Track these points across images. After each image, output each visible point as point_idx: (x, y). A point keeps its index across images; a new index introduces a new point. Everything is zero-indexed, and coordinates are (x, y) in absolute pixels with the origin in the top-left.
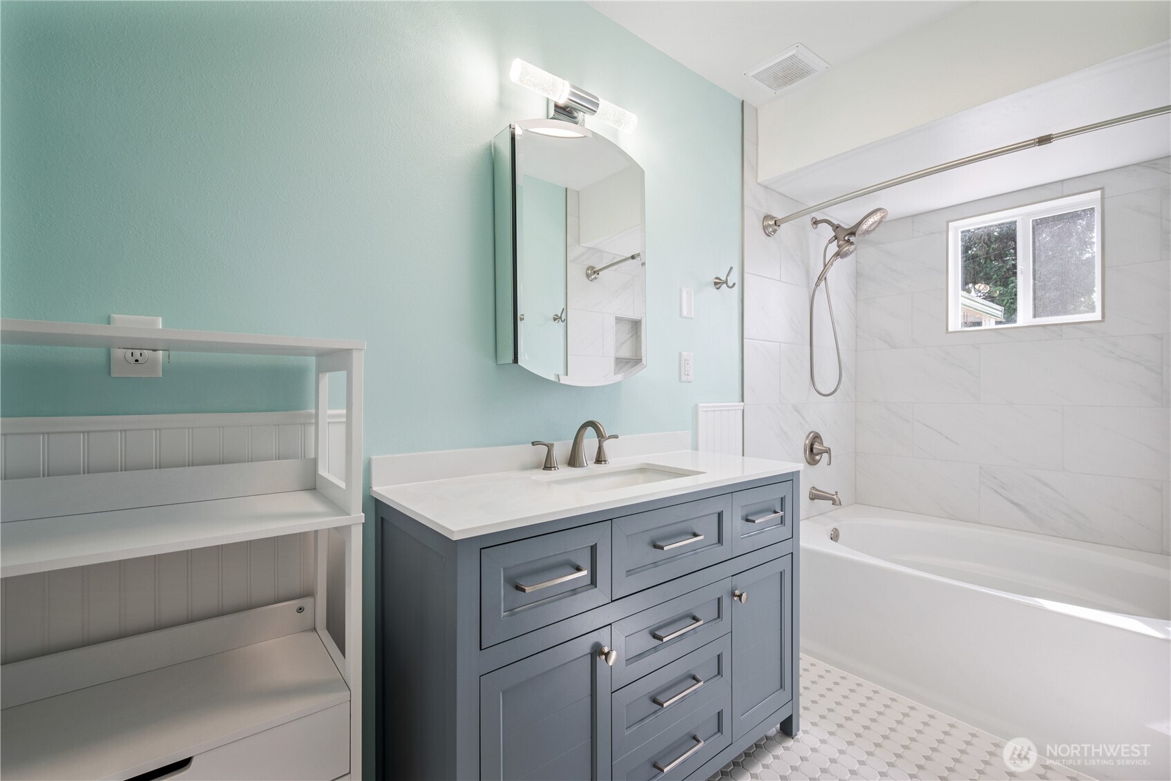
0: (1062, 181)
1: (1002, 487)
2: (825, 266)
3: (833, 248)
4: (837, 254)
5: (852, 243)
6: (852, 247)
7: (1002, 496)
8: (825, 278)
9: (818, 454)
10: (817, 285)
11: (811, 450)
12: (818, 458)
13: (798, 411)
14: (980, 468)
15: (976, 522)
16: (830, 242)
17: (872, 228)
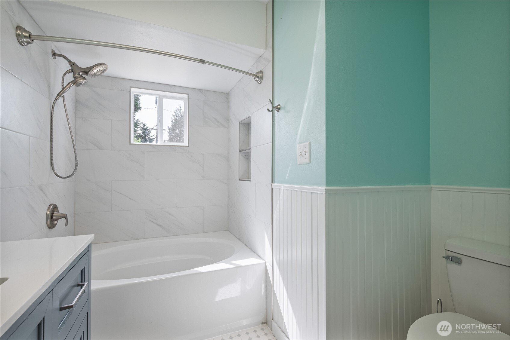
0: (176, 86)
1: (154, 219)
2: (63, 88)
3: (70, 77)
4: (74, 82)
5: (84, 79)
6: (84, 81)
7: (154, 223)
8: (63, 97)
9: (55, 220)
10: (56, 99)
11: (52, 218)
12: (55, 222)
13: (42, 190)
14: (145, 211)
15: (143, 238)
16: (67, 72)
17: (98, 74)
